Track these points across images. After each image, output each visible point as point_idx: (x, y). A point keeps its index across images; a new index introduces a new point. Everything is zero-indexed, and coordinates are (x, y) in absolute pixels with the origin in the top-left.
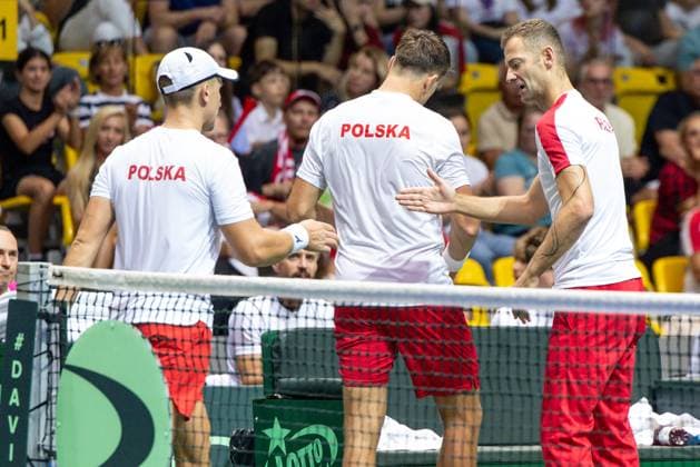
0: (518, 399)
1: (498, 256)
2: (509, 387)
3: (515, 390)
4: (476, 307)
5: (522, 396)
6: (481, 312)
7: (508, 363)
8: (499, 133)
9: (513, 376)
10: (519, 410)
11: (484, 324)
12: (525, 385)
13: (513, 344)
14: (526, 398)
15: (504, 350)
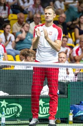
0: (20, 85)
1: (16, 55)
2: (18, 82)
3: (20, 83)
4: (11, 65)
5: (21, 84)
6: (12, 66)
7: (18, 77)
8: (17, 29)
9: (19, 80)
10: (20, 87)
11: (13, 69)
12: (21, 82)
13: (19, 73)
14: (22, 85)
15: (17, 75)
